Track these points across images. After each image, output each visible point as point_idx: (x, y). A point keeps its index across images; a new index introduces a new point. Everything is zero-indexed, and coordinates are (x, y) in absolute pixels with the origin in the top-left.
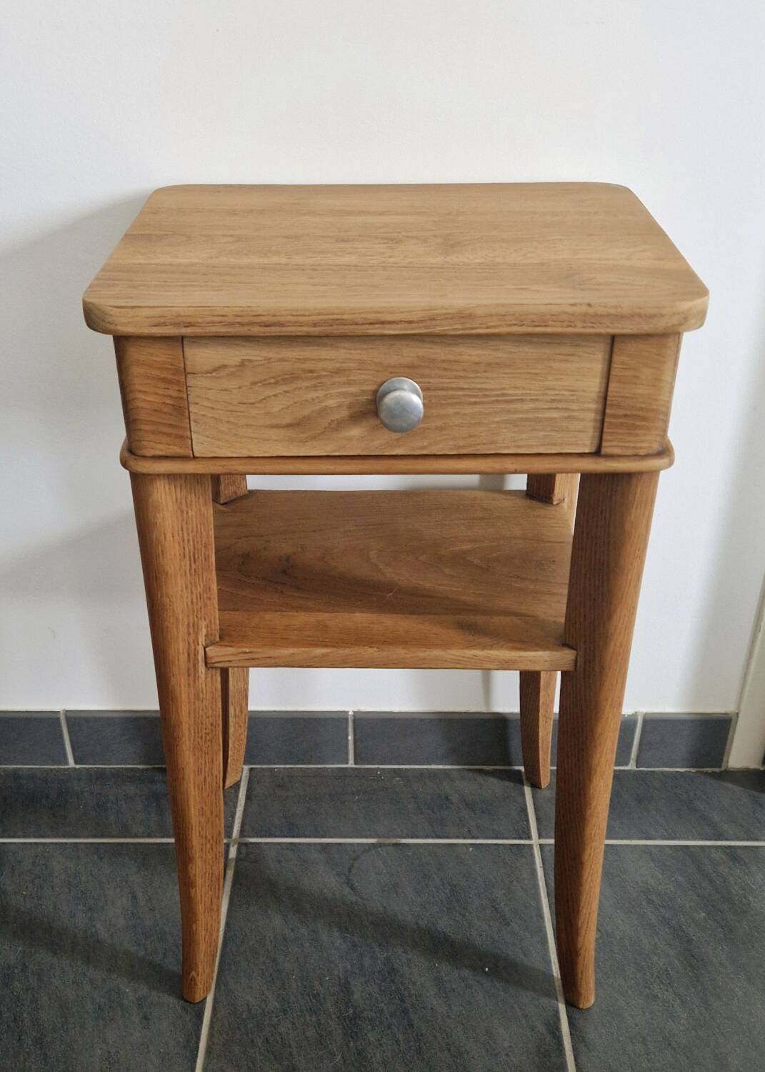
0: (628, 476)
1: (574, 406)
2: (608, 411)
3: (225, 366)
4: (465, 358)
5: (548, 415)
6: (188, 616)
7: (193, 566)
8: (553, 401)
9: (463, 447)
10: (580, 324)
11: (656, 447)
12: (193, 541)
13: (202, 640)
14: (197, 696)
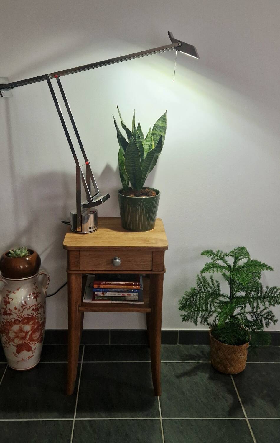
0: (158, 274)
1: (147, 262)
2: (153, 263)
3: (87, 255)
5: (142, 264)
6: (76, 301)
8: (144, 261)
11: (162, 270)
13: (78, 305)
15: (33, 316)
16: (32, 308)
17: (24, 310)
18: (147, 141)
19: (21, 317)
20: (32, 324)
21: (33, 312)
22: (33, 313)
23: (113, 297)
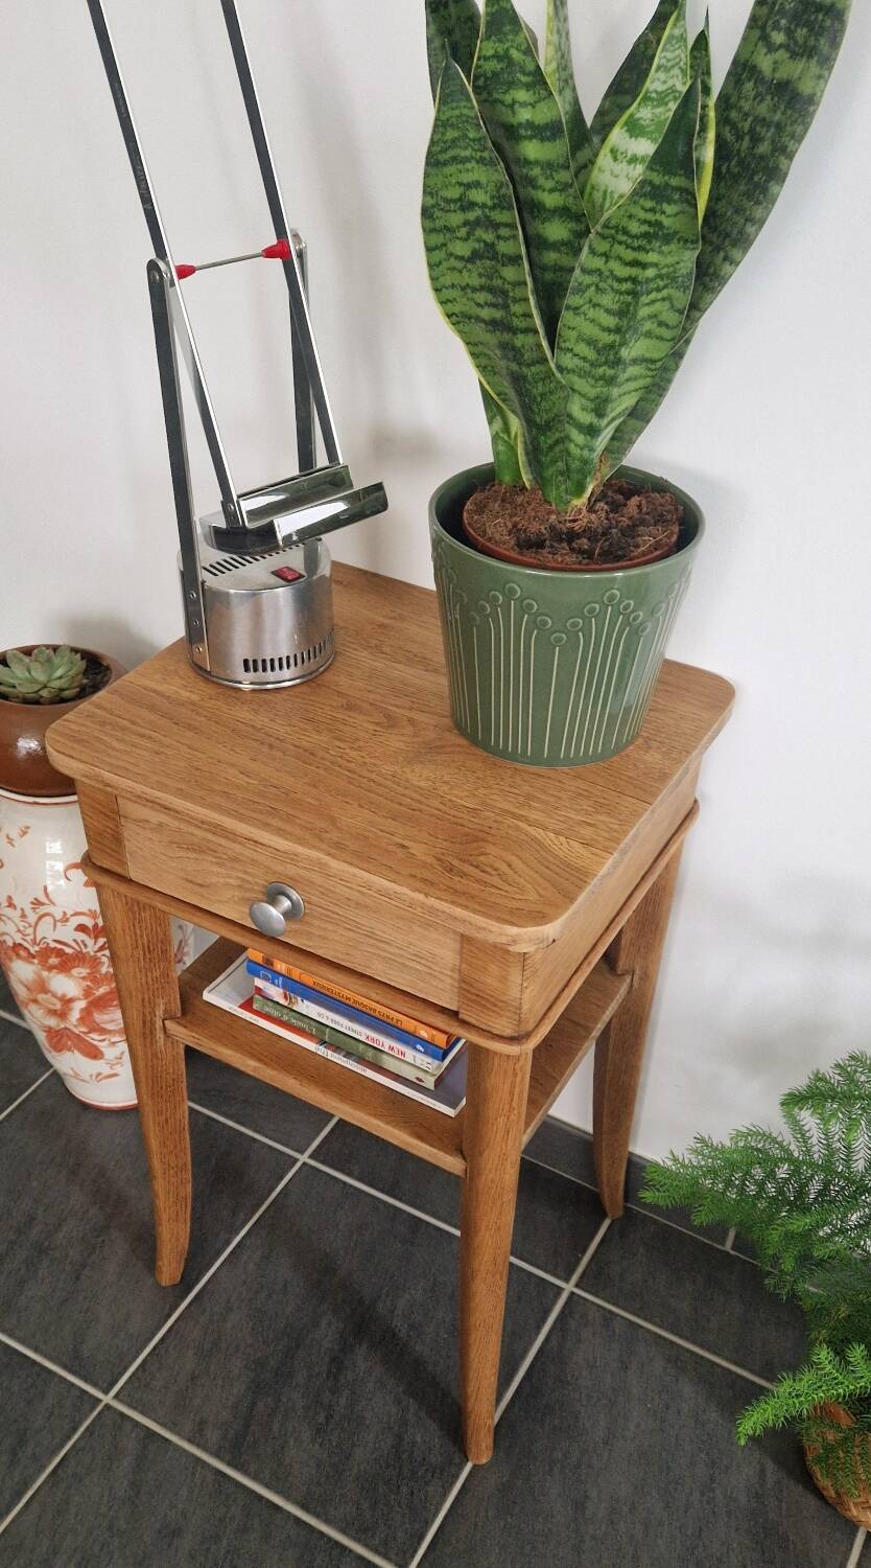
1: (434, 967)
2: (463, 985)
3: (148, 821)
4: (337, 891)
5: (411, 964)
6: (143, 993)
7: (148, 956)
8: (415, 955)
9: (343, 960)
10: (419, 909)
12: (148, 936)
13: (160, 1012)
14: (155, 1055)
15: (84, 951)
16: (75, 921)
17: (40, 918)
18: (635, 129)
19: (34, 942)
20: (84, 978)
21: (81, 936)
22: (83, 941)
23: (328, 1030)
